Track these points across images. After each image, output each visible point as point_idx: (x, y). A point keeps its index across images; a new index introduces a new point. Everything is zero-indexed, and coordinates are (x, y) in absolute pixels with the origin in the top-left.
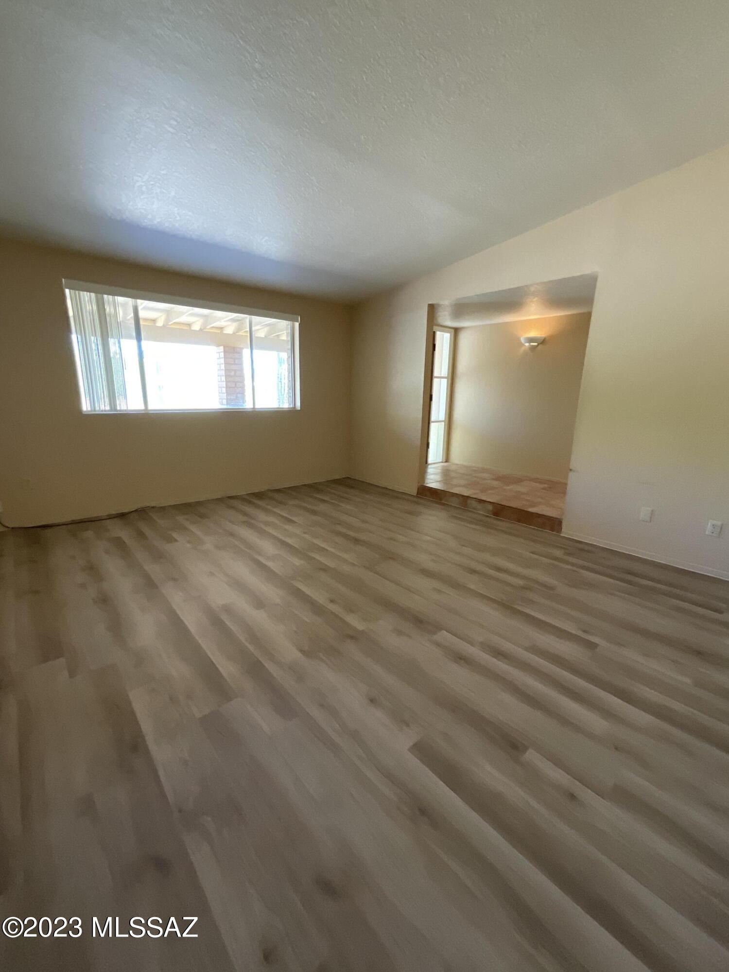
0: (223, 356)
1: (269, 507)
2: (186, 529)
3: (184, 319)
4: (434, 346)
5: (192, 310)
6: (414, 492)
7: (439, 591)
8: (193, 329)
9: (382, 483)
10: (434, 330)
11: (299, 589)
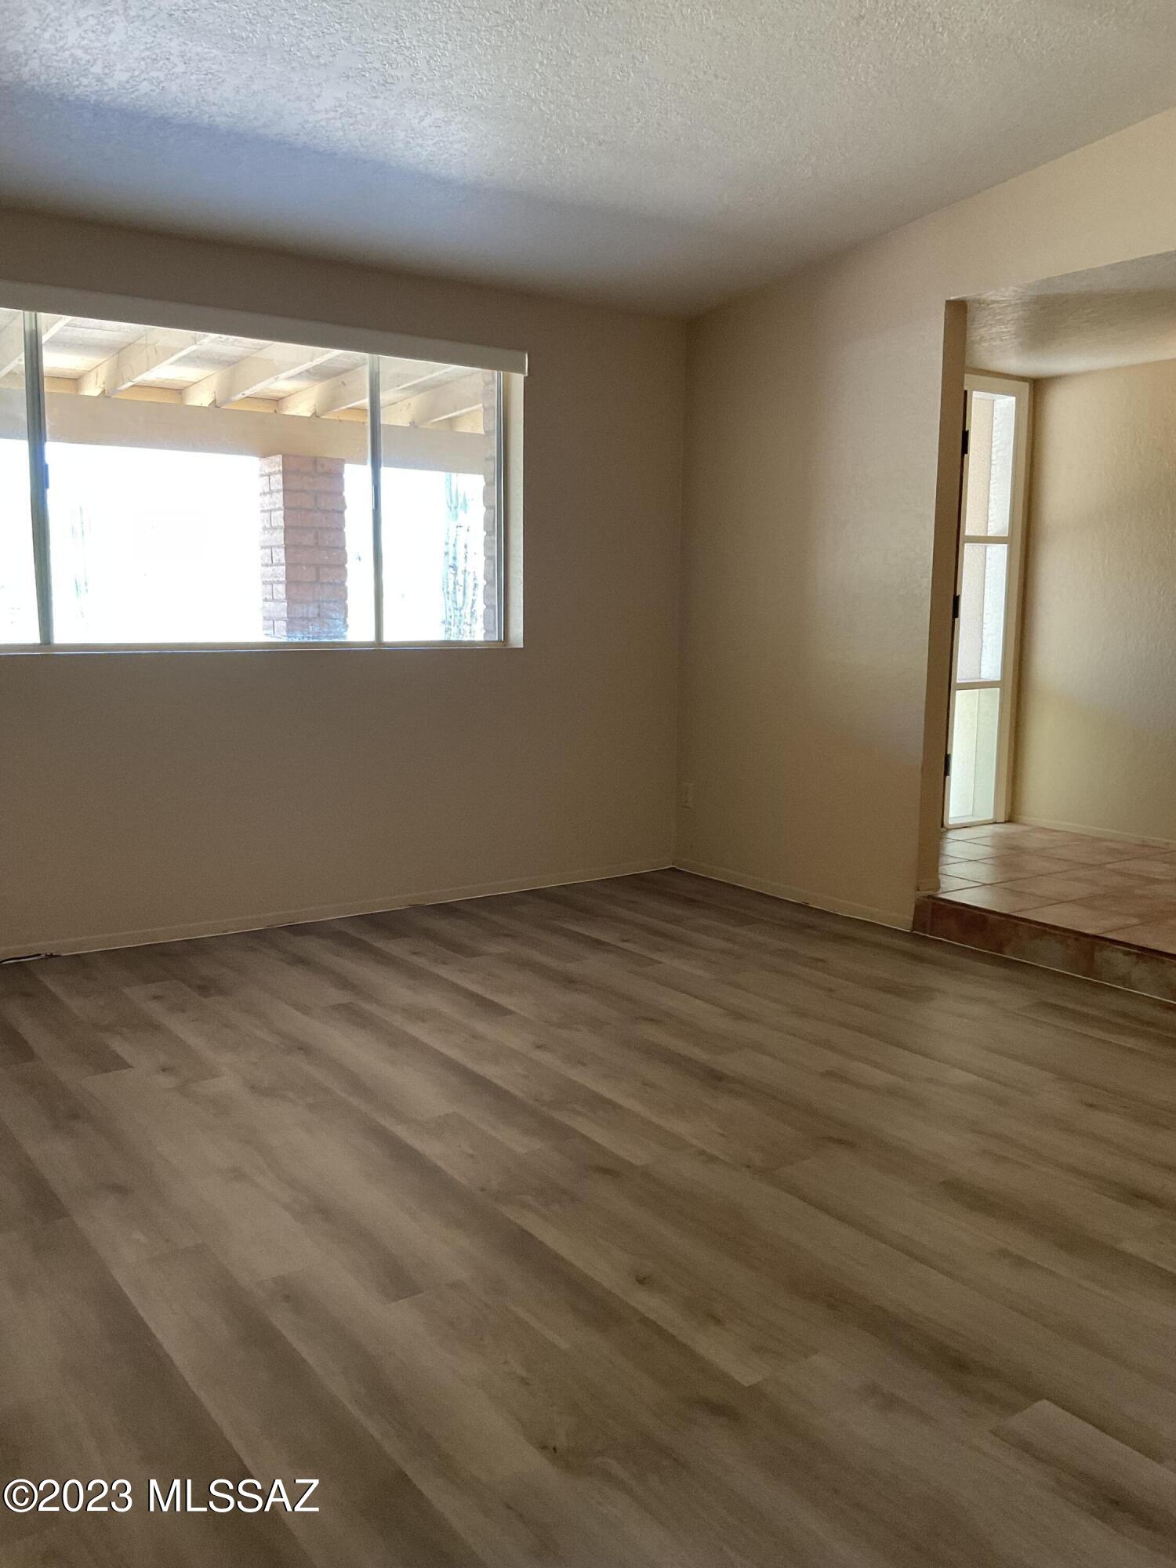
0: (281, 487)
1: (421, 961)
2: (155, 1027)
3: (165, 372)
4: (966, 435)
5: (195, 341)
6: (902, 918)
7: (1020, 1262)
8: (189, 404)
9: (793, 893)
10: (965, 388)
11: (526, 1235)
